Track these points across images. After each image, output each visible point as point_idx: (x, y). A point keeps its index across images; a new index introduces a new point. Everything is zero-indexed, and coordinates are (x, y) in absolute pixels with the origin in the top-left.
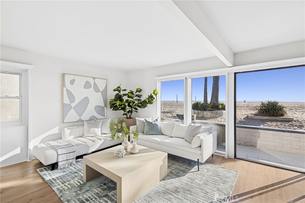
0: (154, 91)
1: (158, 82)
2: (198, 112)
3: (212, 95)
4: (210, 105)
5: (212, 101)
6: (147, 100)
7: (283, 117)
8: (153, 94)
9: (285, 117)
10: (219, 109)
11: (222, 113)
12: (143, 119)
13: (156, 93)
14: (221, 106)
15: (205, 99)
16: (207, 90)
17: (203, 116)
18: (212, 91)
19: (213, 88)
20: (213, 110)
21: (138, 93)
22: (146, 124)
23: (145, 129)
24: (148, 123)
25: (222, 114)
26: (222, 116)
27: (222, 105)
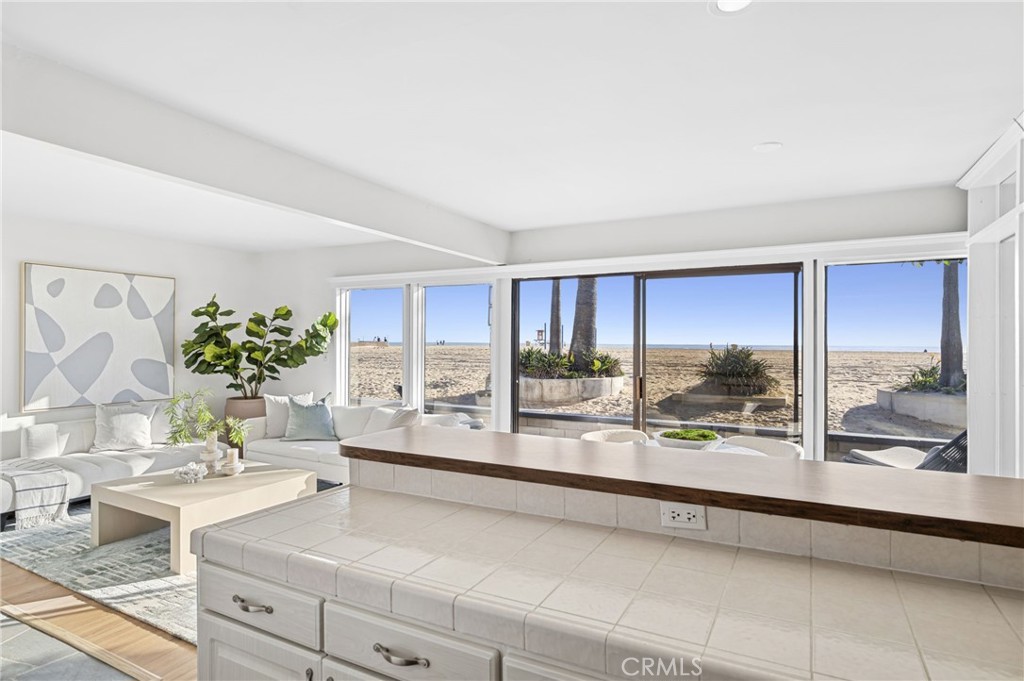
0: (326, 318)
1: (338, 292)
2: (526, 382)
3: (575, 327)
4: (566, 360)
5: (575, 345)
6: (303, 344)
7: (762, 397)
8: (319, 327)
9: (767, 397)
10: (592, 373)
11: (601, 385)
12: (286, 399)
13: (330, 322)
14: (598, 364)
15: (554, 340)
16: (558, 310)
17: (542, 396)
18: (576, 313)
19: (578, 303)
20: (571, 377)
21: (279, 322)
22: (291, 412)
23: (289, 427)
24: (296, 409)
25: (600, 390)
26: (600, 396)
27: (604, 359)
